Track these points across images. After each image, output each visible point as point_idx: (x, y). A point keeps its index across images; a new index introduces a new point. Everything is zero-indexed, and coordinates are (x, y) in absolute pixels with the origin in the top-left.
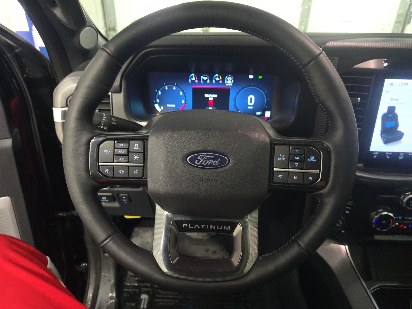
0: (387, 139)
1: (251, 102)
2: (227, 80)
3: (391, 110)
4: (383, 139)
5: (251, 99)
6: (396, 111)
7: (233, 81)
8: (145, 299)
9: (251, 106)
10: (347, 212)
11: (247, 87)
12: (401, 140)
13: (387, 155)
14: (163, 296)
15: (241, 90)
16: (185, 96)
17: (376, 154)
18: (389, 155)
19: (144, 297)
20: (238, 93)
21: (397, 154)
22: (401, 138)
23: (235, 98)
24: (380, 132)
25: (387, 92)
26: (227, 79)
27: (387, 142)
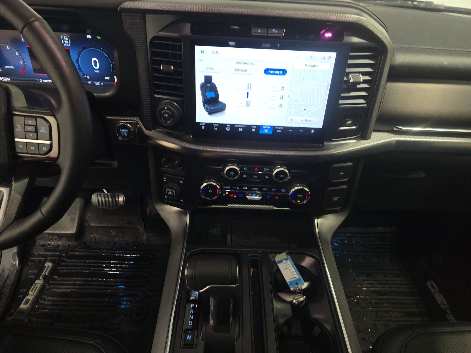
0: (210, 110)
1: (96, 65)
2: (64, 40)
3: (208, 79)
4: (207, 110)
5: (95, 61)
6: (213, 81)
7: (70, 41)
8: (49, 266)
9: (97, 70)
10: (181, 182)
11: (87, 48)
12: (224, 111)
13: (214, 126)
14: (68, 264)
15: (82, 51)
16: (22, 57)
17: (203, 125)
18: (216, 127)
19: (48, 265)
20: (79, 55)
21: (224, 126)
22: (225, 110)
23: (78, 60)
24: (202, 103)
25: (200, 60)
26: (63, 38)
27: (211, 113)
